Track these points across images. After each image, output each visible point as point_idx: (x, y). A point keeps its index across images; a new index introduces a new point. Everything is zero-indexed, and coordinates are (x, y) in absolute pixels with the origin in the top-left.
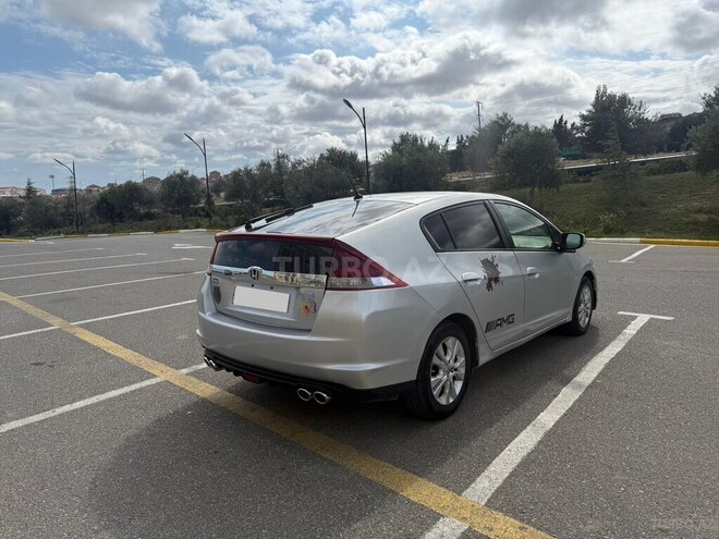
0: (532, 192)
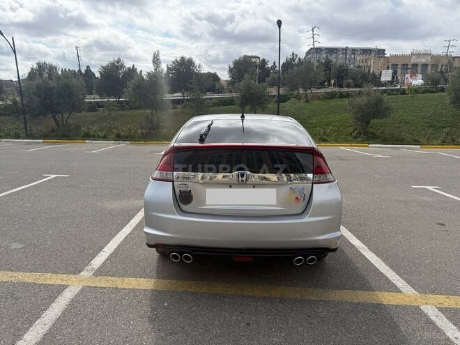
0: (152, 113)
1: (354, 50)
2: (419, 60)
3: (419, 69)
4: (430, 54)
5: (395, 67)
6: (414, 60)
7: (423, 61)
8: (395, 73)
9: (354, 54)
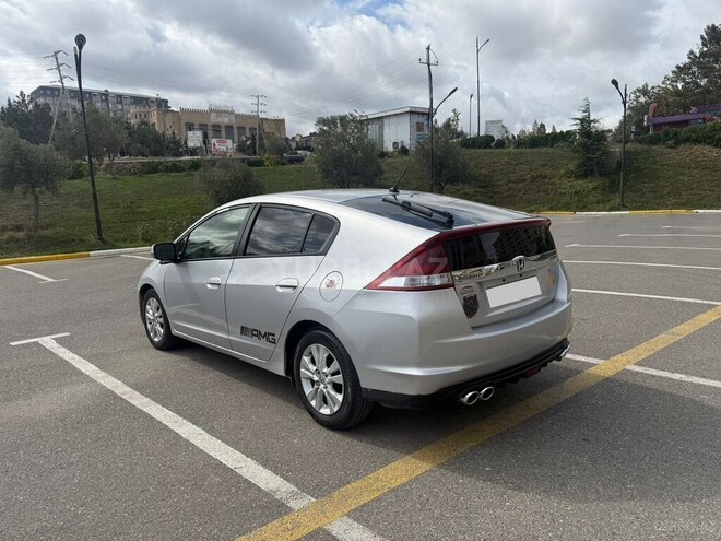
1: (120, 97)
2: (220, 120)
3: (223, 130)
4: (232, 113)
5: (203, 127)
6: (214, 119)
7: (226, 121)
8: (205, 136)
9: (121, 103)
